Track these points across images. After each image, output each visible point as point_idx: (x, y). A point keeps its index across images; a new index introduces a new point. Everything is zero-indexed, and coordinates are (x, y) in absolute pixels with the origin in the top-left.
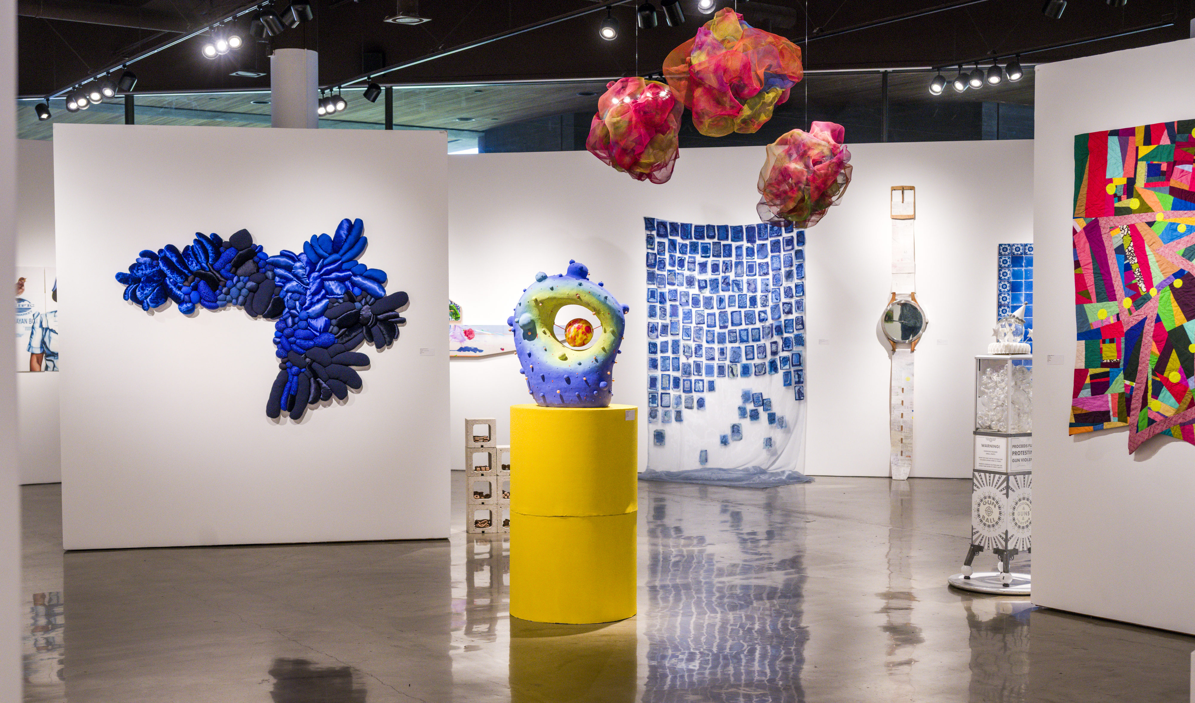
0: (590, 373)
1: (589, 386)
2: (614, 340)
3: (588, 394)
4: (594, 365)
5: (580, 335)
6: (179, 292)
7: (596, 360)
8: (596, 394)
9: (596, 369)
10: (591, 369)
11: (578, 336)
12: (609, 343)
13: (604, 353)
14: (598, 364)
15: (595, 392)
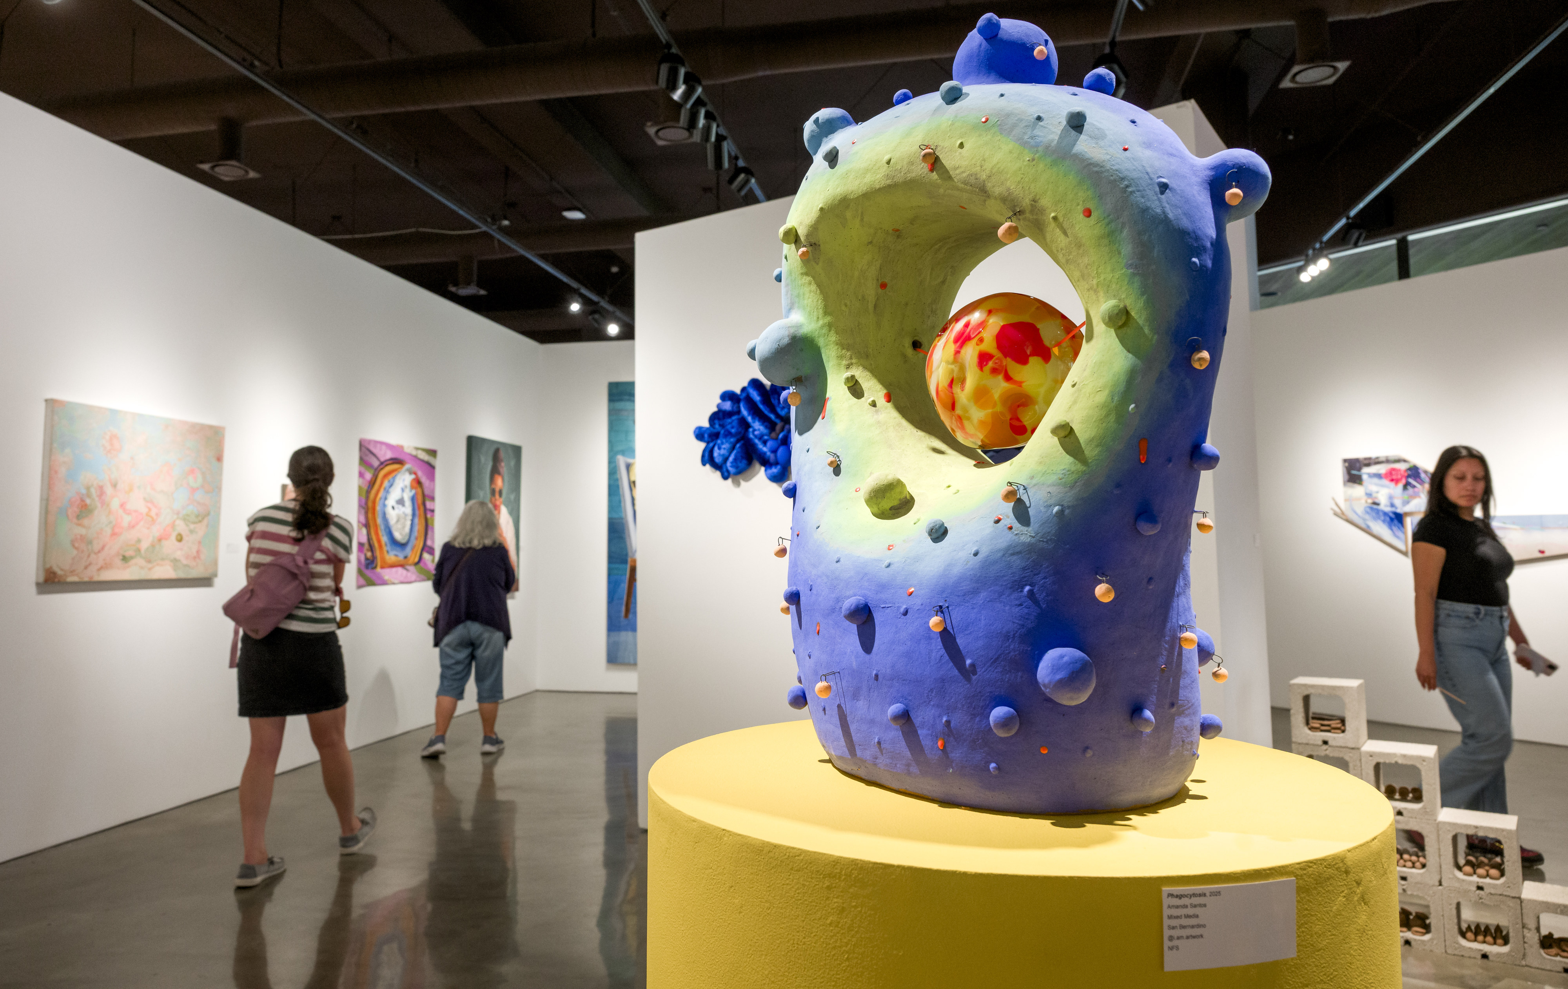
0: (975, 592)
1: (967, 673)
2: (1132, 376)
3: (959, 719)
4: (1005, 539)
5: (973, 377)
6: (765, 449)
7: (1021, 512)
8: (1005, 723)
9: (1017, 562)
10: (987, 564)
11: (963, 381)
12: (1102, 397)
13: (1066, 461)
14: (1025, 535)
15: (999, 712)
